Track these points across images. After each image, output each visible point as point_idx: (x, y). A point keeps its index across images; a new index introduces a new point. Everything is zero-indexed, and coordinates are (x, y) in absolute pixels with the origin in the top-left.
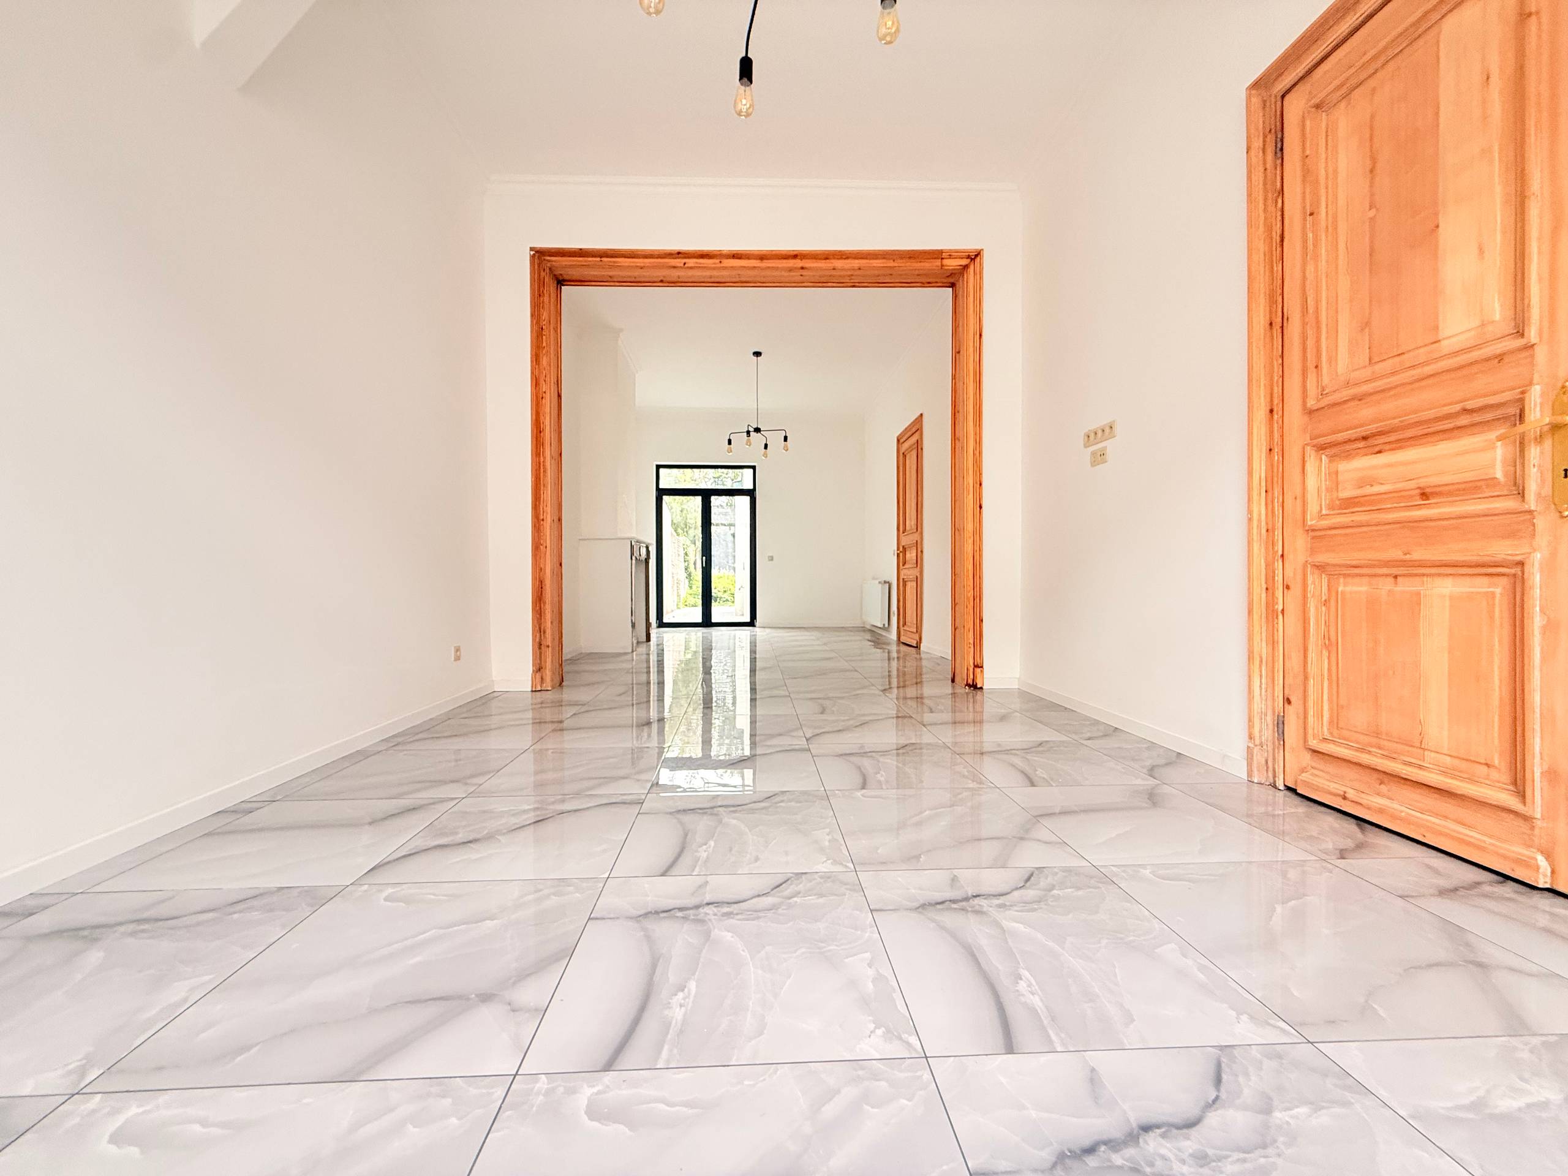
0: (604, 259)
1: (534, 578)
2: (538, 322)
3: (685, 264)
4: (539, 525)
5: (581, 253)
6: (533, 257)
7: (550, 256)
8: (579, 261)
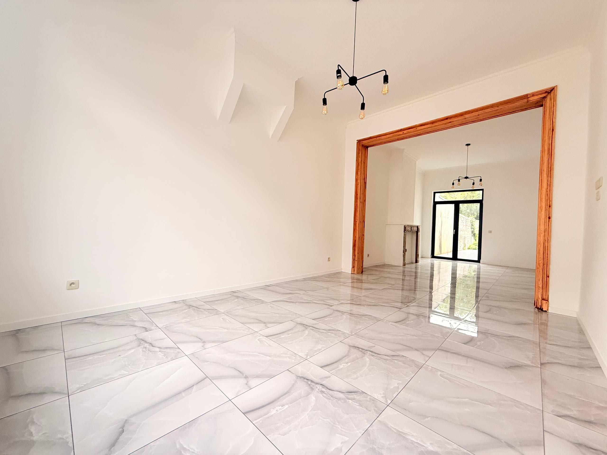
0: (377, 138)
1: (353, 239)
2: (358, 162)
3: (403, 133)
4: (355, 223)
5: (371, 138)
6: (357, 143)
7: (362, 141)
8: (370, 141)
